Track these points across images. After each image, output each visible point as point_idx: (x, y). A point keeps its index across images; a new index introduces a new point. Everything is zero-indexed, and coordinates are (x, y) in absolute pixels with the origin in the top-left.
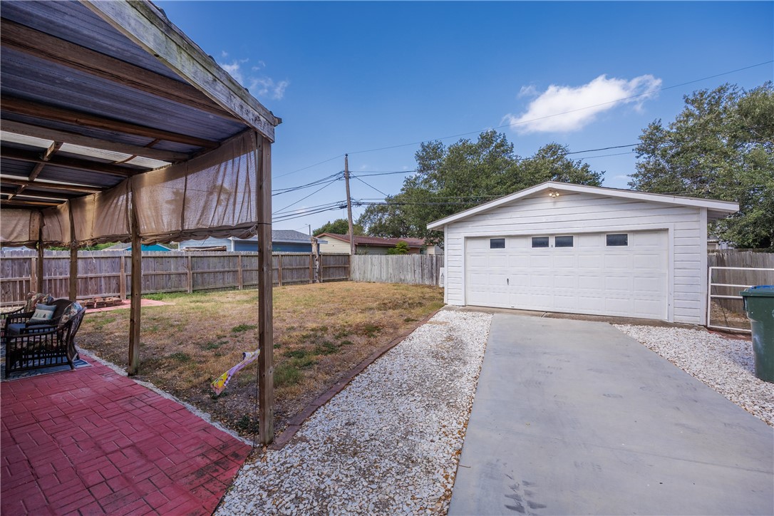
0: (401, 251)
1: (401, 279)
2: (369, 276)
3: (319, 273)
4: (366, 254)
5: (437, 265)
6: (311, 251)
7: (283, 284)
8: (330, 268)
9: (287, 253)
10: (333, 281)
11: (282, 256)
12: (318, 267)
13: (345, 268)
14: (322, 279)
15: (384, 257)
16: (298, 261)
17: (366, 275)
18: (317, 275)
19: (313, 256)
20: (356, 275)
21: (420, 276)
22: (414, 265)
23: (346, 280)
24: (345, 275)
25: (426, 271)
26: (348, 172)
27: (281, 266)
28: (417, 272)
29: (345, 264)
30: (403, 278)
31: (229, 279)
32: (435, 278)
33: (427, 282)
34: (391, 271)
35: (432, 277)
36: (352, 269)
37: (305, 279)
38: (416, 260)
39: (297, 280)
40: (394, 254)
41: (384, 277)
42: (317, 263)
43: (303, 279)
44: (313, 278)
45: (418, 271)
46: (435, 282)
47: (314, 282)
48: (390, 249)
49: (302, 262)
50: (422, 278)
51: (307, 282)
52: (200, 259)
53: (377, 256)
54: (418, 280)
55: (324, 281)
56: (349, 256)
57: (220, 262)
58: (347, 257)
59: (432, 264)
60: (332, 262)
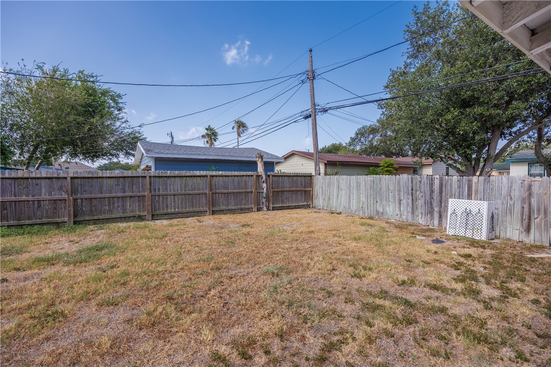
0: (387, 171)
1: (378, 212)
2: (334, 204)
3: (267, 198)
4: (336, 174)
5: (441, 192)
6: (256, 170)
7: (214, 213)
8: (283, 191)
9: (220, 173)
10: (289, 208)
11: (212, 176)
12: (265, 189)
13: (305, 191)
14: (271, 206)
15: (353, 178)
16: (236, 183)
17: (331, 202)
18: (264, 200)
19: (258, 176)
20: (319, 201)
21: (410, 209)
22: (399, 191)
23: (308, 207)
24: (306, 199)
25: (420, 202)
26: (313, 72)
27: (211, 190)
28: (404, 202)
29: (305, 187)
30: (381, 210)
31: (132, 207)
32: (436, 215)
33: (422, 221)
34: (363, 199)
35: (431, 212)
36: (315, 193)
37: (247, 207)
38: (402, 184)
39: (234, 207)
40: (377, 174)
41: (354, 207)
42: (265, 185)
43: (243, 207)
44: (258, 205)
45: (406, 200)
46: (436, 222)
47: (259, 210)
48: (371, 168)
49: (243, 184)
50: (413, 213)
51: (250, 210)
52: (87, 180)
53: (345, 177)
54: (406, 217)
55: (274, 209)
56: (311, 176)
57: (118, 185)
58: (308, 179)
59: (432, 191)
60: (287, 185)
